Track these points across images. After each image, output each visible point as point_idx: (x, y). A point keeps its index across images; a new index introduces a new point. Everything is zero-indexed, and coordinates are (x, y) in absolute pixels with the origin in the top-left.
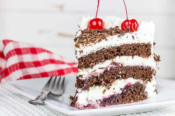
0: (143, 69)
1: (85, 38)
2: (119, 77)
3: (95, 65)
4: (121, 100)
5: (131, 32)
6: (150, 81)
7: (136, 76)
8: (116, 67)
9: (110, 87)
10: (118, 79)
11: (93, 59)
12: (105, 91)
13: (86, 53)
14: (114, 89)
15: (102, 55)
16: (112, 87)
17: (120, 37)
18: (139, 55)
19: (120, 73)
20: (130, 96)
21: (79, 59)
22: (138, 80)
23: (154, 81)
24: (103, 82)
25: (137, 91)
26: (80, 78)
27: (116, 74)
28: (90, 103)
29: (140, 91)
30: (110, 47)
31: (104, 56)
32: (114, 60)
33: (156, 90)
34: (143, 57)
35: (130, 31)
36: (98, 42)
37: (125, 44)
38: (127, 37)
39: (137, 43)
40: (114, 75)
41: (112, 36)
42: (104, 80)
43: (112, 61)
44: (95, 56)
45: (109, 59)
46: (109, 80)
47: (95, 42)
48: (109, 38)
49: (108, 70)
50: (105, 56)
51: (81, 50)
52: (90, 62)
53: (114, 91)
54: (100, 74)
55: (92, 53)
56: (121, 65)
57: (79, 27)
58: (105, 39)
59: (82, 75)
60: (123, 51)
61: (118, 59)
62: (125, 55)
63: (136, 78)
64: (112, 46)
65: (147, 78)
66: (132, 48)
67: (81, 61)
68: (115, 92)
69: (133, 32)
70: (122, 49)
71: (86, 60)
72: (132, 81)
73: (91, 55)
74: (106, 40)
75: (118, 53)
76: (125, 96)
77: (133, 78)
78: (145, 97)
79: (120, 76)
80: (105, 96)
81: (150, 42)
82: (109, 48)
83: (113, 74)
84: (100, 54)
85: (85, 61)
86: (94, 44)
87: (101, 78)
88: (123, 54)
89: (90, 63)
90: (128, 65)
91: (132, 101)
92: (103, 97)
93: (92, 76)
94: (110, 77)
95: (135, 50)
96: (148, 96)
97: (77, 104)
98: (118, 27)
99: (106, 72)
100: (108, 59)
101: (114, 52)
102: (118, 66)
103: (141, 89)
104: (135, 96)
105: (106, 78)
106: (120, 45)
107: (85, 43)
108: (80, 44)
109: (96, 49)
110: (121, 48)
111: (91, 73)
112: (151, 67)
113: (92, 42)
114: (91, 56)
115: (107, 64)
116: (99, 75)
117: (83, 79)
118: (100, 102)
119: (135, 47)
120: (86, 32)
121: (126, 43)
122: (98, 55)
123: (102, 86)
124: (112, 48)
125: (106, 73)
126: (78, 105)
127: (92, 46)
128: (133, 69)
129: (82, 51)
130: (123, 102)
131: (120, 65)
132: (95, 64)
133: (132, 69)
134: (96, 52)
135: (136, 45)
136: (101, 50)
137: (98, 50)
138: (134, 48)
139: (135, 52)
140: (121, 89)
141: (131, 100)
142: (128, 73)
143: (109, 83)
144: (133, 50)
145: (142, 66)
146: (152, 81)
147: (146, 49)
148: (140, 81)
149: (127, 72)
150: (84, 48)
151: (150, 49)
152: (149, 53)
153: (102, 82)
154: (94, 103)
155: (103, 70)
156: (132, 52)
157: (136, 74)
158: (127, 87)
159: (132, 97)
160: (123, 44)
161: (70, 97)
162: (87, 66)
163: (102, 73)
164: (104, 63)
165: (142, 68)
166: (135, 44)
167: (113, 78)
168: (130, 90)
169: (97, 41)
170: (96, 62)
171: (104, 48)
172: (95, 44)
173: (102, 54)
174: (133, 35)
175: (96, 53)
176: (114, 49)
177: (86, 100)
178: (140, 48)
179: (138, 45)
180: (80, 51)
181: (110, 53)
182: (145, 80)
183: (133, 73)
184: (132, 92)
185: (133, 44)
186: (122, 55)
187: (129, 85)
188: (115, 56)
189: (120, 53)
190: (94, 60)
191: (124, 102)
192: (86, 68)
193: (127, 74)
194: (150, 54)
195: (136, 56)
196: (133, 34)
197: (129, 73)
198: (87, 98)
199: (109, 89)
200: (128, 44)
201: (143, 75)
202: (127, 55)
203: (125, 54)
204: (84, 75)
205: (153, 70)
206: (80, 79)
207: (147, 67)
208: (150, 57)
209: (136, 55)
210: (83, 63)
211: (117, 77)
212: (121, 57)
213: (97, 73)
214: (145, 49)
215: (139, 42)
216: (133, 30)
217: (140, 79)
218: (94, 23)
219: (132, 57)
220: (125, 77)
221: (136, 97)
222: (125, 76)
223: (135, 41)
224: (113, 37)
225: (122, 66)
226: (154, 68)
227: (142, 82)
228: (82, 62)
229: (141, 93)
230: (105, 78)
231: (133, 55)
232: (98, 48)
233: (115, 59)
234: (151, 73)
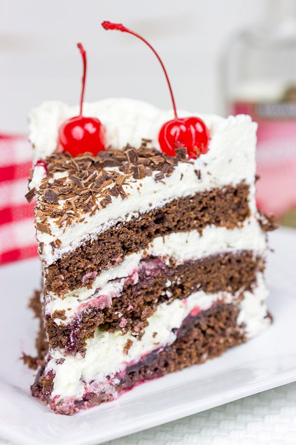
0: (230, 260)
1: (60, 195)
2: (166, 295)
3: (98, 274)
4: (174, 360)
5: (192, 160)
6: (249, 289)
7: (211, 284)
8: (155, 270)
9: (142, 331)
10: (163, 302)
11: (90, 260)
12: (129, 345)
13: (71, 245)
14: (155, 334)
15: (114, 243)
16: (148, 331)
17: (163, 180)
18: (218, 223)
19: (168, 284)
20: (199, 344)
21: (50, 266)
22: (218, 296)
23: (261, 290)
24: (124, 322)
25: (216, 327)
26: (58, 321)
27: (156, 289)
28: (91, 388)
29: (225, 324)
30: (136, 215)
31: (119, 244)
32: (149, 252)
33: (269, 316)
34: (228, 228)
35: (187, 156)
36: (100, 207)
37: (177, 199)
38: (182, 175)
39: (209, 189)
40: (152, 293)
41: (139, 181)
42: (126, 315)
43: (145, 253)
44: (94, 249)
45: (135, 251)
46: (138, 311)
47: (93, 208)
48: (131, 186)
49: (135, 283)
50: (123, 243)
51: (53, 239)
52: (83, 269)
53: (156, 340)
54: (113, 299)
55: (86, 242)
56: (171, 261)
57: (34, 146)
58: (119, 196)
59: (64, 312)
60: (173, 221)
61: (160, 246)
62: (179, 229)
63: (213, 292)
64: (142, 211)
65: (242, 285)
66: (198, 206)
67: (56, 271)
68: (158, 343)
69: (195, 158)
70: (168, 214)
71: (71, 268)
72: (202, 300)
73: (84, 249)
74: (124, 196)
75: (158, 228)
76: (184, 346)
77: (205, 291)
78: (239, 338)
79: (169, 294)
80: (132, 359)
81: (244, 180)
82: (133, 217)
83: (147, 293)
84: (109, 242)
85: (67, 269)
86: (91, 215)
87: (116, 310)
88: (174, 229)
89: (84, 272)
90: (188, 257)
91: (205, 356)
92: (126, 363)
93: (90, 310)
94: (142, 303)
95: (204, 209)
96: (248, 336)
97: (57, 401)
98: (150, 141)
99: (128, 288)
100: (131, 251)
101: (148, 227)
102: (160, 264)
103: (227, 319)
104: (212, 341)
105: (131, 307)
106: (164, 203)
107: (65, 216)
108: (51, 221)
109: (98, 227)
110: (166, 212)
111: (89, 300)
112: (251, 251)
113: (86, 211)
114: (84, 252)
115: (131, 264)
116: (110, 303)
117: (65, 323)
118: (119, 378)
119: (204, 203)
120: (60, 169)
121: (180, 196)
122: (105, 243)
123: (121, 332)
124: (140, 218)
125: (129, 292)
126: (60, 403)
127: (85, 221)
128: (203, 268)
129: (58, 242)
130: (179, 366)
131: (168, 263)
132: (96, 273)
133: (200, 268)
134: (96, 238)
135: (206, 197)
136: (111, 228)
137: (103, 232)
138: (202, 206)
139: (207, 215)
140: (173, 330)
141: (201, 354)
142: (189, 279)
143: (139, 318)
144: (201, 211)
145: (226, 254)
146: (256, 291)
147: (236, 200)
148: (224, 297)
149: (188, 278)
150: (64, 231)
151: (246, 201)
152: (243, 212)
153: (118, 321)
154: (101, 387)
155: (119, 286)
156: (196, 219)
157: (213, 278)
158: (190, 323)
159: (204, 345)
160: (172, 199)
162: (75, 283)
163: (119, 296)
164: (123, 264)
165: (227, 258)
166: (204, 193)
167: (150, 303)
168: (197, 326)
169: (98, 203)
170: (99, 268)
171: (119, 223)
172: (93, 213)
173: (114, 239)
174: (198, 169)
175: (99, 240)
176: (147, 219)
177: (81, 382)
178: (219, 202)
179: (211, 195)
180: (52, 244)
181: (137, 232)
182: (237, 289)
183: (205, 278)
184: (204, 332)
185: (198, 194)
186: (169, 230)
187: (194, 314)
188: (150, 237)
189: (164, 227)
190: (94, 261)
191: (183, 365)
192: (72, 288)
193: (187, 285)
194: (246, 215)
195: (208, 227)
196: (198, 163)
197: (192, 279)
198: (82, 376)
199: (140, 337)
200: (185, 196)
201: (232, 279)
202: (184, 230)
203: (180, 226)
204: (69, 309)
205: (258, 259)
206: (59, 324)
207: (242, 254)
208: (249, 223)
209: (209, 223)
210: (63, 278)
211: (161, 296)
212: (166, 237)
213: (106, 300)
214: (233, 200)
215: (214, 186)
216: (195, 153)
217: (224, 290)
219: (198, 234)
220: (182, 292)
221: (214, 345)
222: (181, 292)
223: (205, 185)
224: (141, 185)
225: (174, 265)
226: (260, 253)
227: (228, 298)
228: (61, 273)
229: (229, 330)
230: (129, 309)
231: (201, 226)
232: (102, 225)
233: (152, 246)
234: (252, 269)
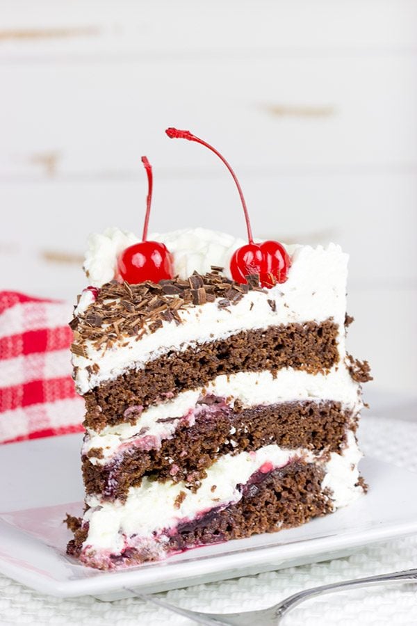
0: (311, 411)
1: (104, 319)
2: (230, 444)
3: (143, 410)
4: (241, 523)
5: (265, 288)
6: (338, 450)
7: (288, 437)
8: (217, 414)
9: (198, 483)
10: (226, 453)
11: (136, 392)
12: (181, 498)
13: (111, 372)
14: (214, 488)
15: (165, 376)
16: (206, 483)
17: (228, 308)
18: (297, 365)
19: (233, 431)
20: (272, 509)
21: (86, 394)
22: (298, 453)
23: (352, 451)
24: (176, 468)
25: (294, 489)
26: (93, 461)
27: (217, 435)
28: (131, 543)
29: (305, 488)
30: (194, 346)
31: (172, 377)
32: (210, 389)
33: (361, 483)
34: (309, 372)
35: (260, 283)
36: (149, 331)
37: (245, 331)
38: (252, 305)
39: (286, 324)
40: (212, 439)
41: (198, 307)
42: (178, 462)
43: (204, 391)
44: (140, 380)
45: (192, 388)
46: (193, 458)
47: (140, 332)
48: (189, 313)
49: (191, 425)
50: (177, 376)
51: (91, 364)
52: (125, 401)
53: (216, 495)
54: (163, 441)
55: (131, 371)
56: (236, 403)
57: (88, 274)
58: (173, 321)
59: (101, 450)
60: (241, 357)
61: (223, 386)
62: (248, 368)
63: (289, 447)
64: (201, 342)
65: (328, 443)
66: (272, 342)
67: (93, 400)
68: (217, 500)
69: (270, 287)
70: (234, 348)
71: (111, 398)
72: (275, 456)
73: (128, 379)
74: (179, 321)
75: (222, 363)
76: (253, 508)
77: (280, 445)
78: (323, 507)
79: (234, 444)
80: (185, 516)
81: (331, 319)
82: (189, 347)
83: (206, 439)
84: (159, 374)
85: (106, 399)
86: (137, 340)
87: (167, 455)
88: (241, 367)
89: (127, 406)
90: (258, 402)
91: (280, 524)
92: (179, 519)
93: (133, 451)
94: (199, 450)
95: (279, 347)
96: (334, 504)
97: (88, 551)
98: (221, 270)
99: (182, 431)
100: (187, 388)
101: (208, 362)
102: (224, 408)
103: (308, 482)
104: (289, 506)
105: (184, 453)
106: (229, 335)
107: (105, 338)
108: (89, 343)
109: (146, 355)
110: (231, 346)
111: (133, 440)
112: (340, 403)
113: (130, 334)
114: (127, 381)
115: (186, 404)
116: (159, 445)
117: (102, 462)
118: (169, 536)
119: (279, 340)
120: (111, 295)
121: (249, 328)
122: (153, 374)
123: (172, 482)
124: (199, 349)
125: (183, 436)
126: (91, 555)
127: (129, 345)
128: (277, 416)
129: (96, 367)
130: (246, 531)
131: (232, 406)
132: (141, 407)
133: (273, 415)
134: (143, 368)
135: (282, 333)
136: (162, 357)
137: (151, 360)
138: (277, 343)
139: (283, 355)
140: (238, 486)
141: (275, 521)
142: (260, 429)
143: (195, 468)
144: (275, 349)
145: (308, 404)
146: (345, 452)
147: (320, 341)
148: (305, 455)
149: (258, 426)
150: (103, 355)
151: (334, 342)
152: (330, 356)
153: (169, 468)
154: (145, 543)
155: (171, 428)
156: (269, 357)
157: (290, 430)
158: (260, 478)
159: (279, 510)
160: (239, 332)
161: (66, 518)
162: (115, 418)
163: (170, 438)
164: (176, 401)
165: (307, 408)
166: (280, 328)
167: (210, 452)
168: (270, 486)
169: (146, 327)
170: (146, 402)
171: (171, 352)
172: (140, 337)
173: (165, 370)
174: (272, 299)
175: (147, 370)
176: (208, 352)
177: (120, 535)
178: (297, 340)
179: (289, 332)
180: (88, 368)
181: (195, 366)
182: (322, 448)
183: (280, 429)
184: (279, 495)
185: (272, 329)
186: (236, 368)
187: (264, 470)
188: (212, 374)
189: (229, 364)
190: (140, 393)
191: (250, 532)
192: (111, 422)
193: (258, 434)
194: (334, 359)
195: (284, 369)
196: (273, 293)
197: (264, 429)
198: (121, 528)
199: (195, 489)
200: (255, 329)
201: (314, 433)
202: (254, 369)
203: (248, 364)
204: (108, 448)
205: (348, 413)
206: (94, 464)
207: (326, 406)
208: (337, 369)
209: (286, 364)
210: (101, 409)
211: (224, 445)
212: (232, 376)
213: (153, 440)
214: (317, 341)
215: (292, 321)
216: (270, 281)
217: (304, 447)
218: (139, 260)
219: (271, 376)
220: (251, 443)
221: (291, 511)
222: (249, 442)
223: (281, 319)
224: (200, 311)
225: (239, 408)
226: (351, 407)
227: (310, 457)
228: (99, 404)
229: (310, 496)
230: (182, 455)
231: (276, 366)
232: (151, 353)
233: (213, 385)
234: (341, 425)
